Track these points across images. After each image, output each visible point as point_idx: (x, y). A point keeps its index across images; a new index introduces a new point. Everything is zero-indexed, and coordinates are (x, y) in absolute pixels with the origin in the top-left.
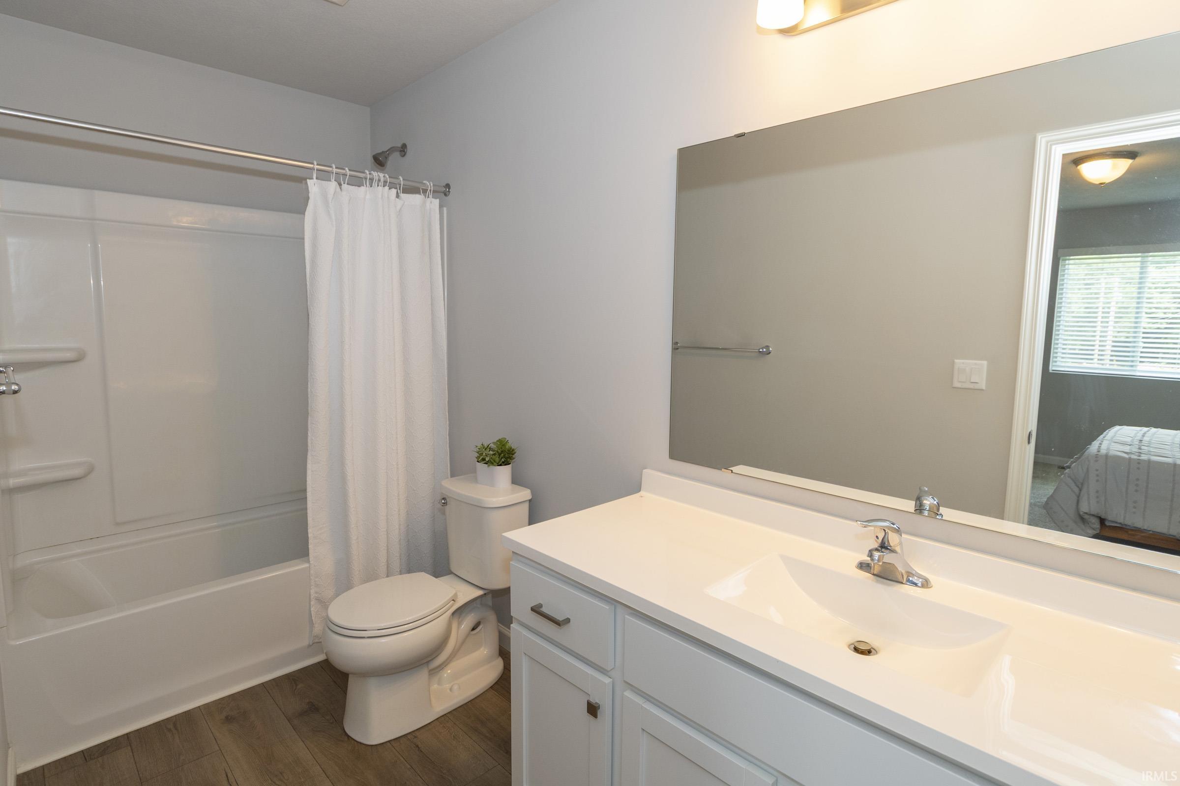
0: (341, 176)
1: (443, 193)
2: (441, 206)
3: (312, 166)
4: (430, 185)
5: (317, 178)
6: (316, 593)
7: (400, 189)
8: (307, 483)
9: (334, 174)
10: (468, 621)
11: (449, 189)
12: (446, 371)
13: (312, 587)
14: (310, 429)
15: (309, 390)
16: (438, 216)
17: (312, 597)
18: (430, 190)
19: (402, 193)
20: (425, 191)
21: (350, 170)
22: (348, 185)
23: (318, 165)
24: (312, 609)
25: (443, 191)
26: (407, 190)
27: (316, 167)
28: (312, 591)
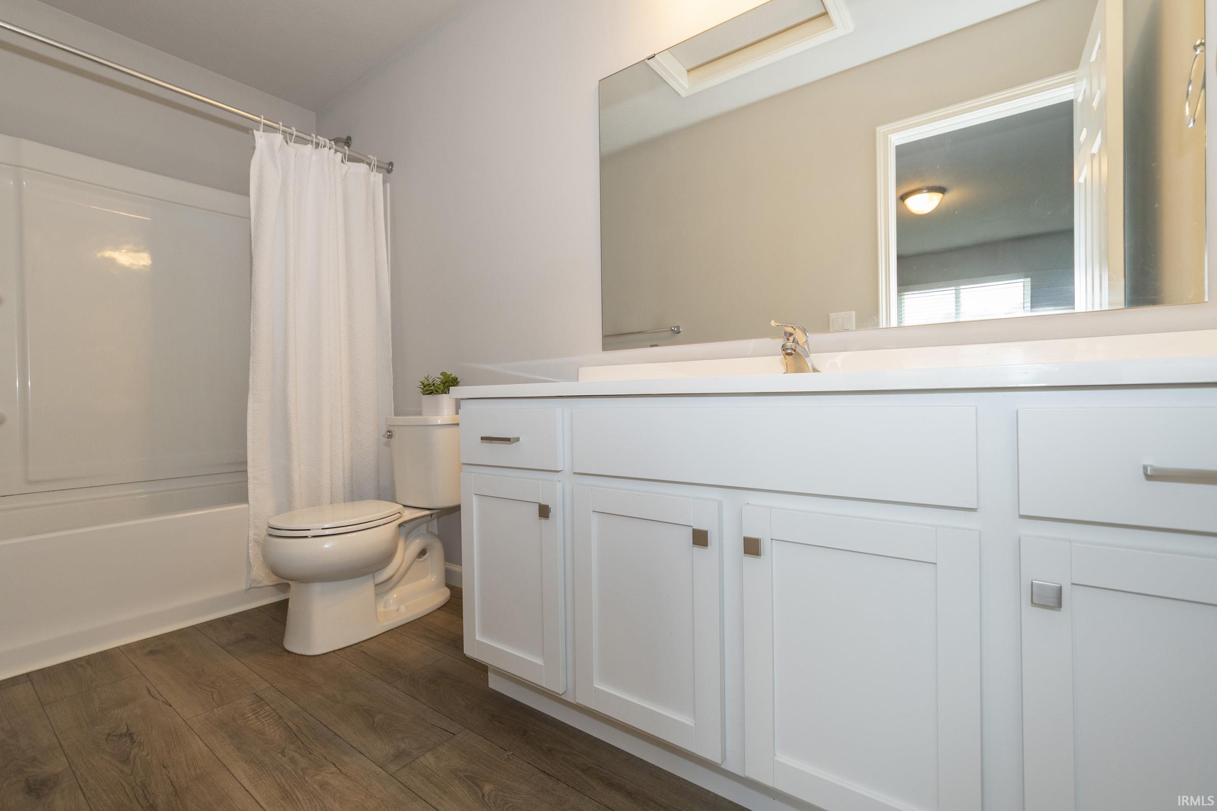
0: (288, 135)
1: (386, 169)
2: (384, 182)
3: (259, 119)
4: (373, 159)
5: (263, 131)
6: (255, 535)
7: (345, 158)
8: (248, 421)
9: (281, 131)
10: (416, 545)
11: (392, 167)
12: (390, 328)
13: (250, 528)
14: (251, 368)
15: (252, 330)
16: (381, 188)
17: (250, 538)
18: (374, 165)
19: (348, 161)
20: (369, 164)
21: (296, 131)
22: (294, 144)
23: (264, 119)
24: (250, 552)
25: (388, 168)
26: (352, 159)
27: (263, 121)
28: (251, 533)
